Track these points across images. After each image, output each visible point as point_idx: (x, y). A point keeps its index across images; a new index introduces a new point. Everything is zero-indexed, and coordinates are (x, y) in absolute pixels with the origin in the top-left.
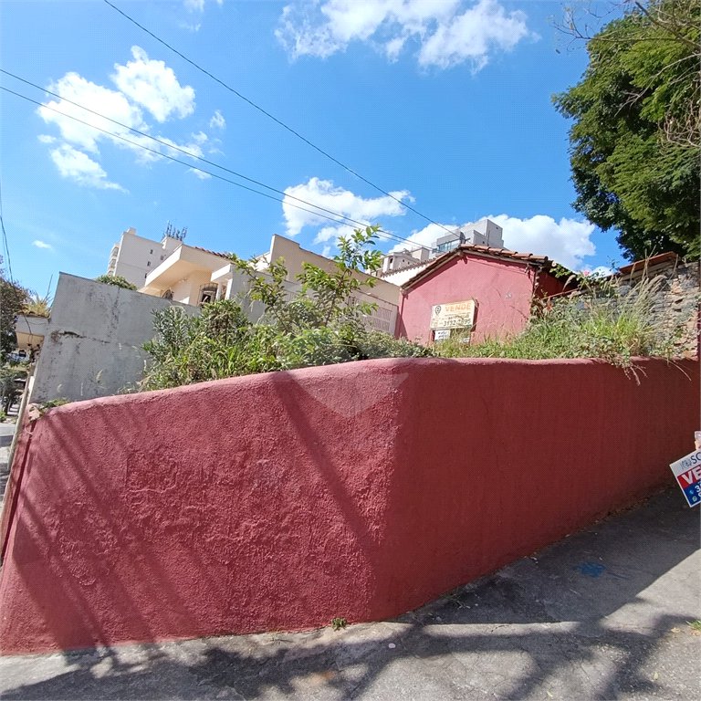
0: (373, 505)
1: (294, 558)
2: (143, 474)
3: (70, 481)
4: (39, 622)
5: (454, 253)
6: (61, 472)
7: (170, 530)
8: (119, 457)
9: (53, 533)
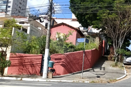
0: (90, 60)
2: (74, 59)
3: (68, 60)
4: (67, 72)
5: (61, 24)
8: (72, 58)
9: (67, 65)
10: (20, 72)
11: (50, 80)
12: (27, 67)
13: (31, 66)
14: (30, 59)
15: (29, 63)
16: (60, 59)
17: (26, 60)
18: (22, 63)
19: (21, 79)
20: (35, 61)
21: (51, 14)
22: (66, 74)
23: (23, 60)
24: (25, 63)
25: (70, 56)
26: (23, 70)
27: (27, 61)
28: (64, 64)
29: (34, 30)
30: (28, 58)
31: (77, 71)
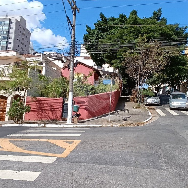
0: (114, 103)
2: (98, 102)
3: (92, 103)
4: (91, 116)
7: (100, 106)
8: (96, 100)
9: (91, 108)
10: (39, 117)
11: (76, 125)
12: (47, 112)
13: (52, 111)
14: (49, 103)
15: (49, 108)
16: (84, 102)
17: (45, 104)
18: (41, 108)
19: (45, 126)
20: (55, 105)
21: (74, 53)
22: (90, 118)
23: (42, 104)
24: (44, 107)
25: (93, 99)
26: (42, 115)
27: (47, 105)
28: (88, 107)
29: (49, 70)
30: (47, 102)
31: (101, 114)
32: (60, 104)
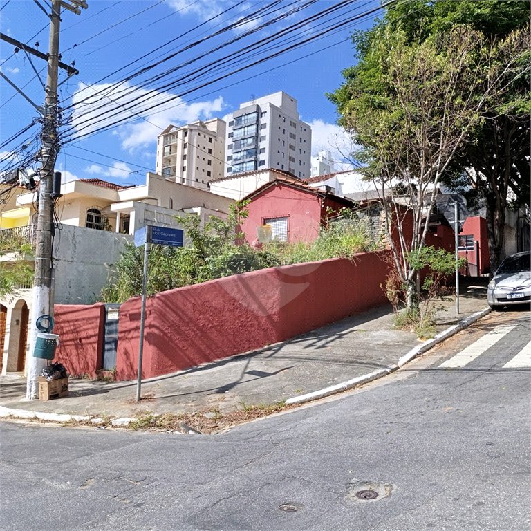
0: (275, 311)
1: (253, 329)
2: (199, 311)
5: (272, 182)
6: (168, 315)
9: (169, 335)
12: (68, 349)
14: (72, 321)
15: (71, 336)
17: (67, 324)
20: (84, 327)
23: (59, 326)
24: (64, 334)
27: (67, 329)
30: (69, 317)
32: (93, 323)
